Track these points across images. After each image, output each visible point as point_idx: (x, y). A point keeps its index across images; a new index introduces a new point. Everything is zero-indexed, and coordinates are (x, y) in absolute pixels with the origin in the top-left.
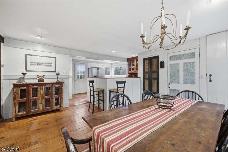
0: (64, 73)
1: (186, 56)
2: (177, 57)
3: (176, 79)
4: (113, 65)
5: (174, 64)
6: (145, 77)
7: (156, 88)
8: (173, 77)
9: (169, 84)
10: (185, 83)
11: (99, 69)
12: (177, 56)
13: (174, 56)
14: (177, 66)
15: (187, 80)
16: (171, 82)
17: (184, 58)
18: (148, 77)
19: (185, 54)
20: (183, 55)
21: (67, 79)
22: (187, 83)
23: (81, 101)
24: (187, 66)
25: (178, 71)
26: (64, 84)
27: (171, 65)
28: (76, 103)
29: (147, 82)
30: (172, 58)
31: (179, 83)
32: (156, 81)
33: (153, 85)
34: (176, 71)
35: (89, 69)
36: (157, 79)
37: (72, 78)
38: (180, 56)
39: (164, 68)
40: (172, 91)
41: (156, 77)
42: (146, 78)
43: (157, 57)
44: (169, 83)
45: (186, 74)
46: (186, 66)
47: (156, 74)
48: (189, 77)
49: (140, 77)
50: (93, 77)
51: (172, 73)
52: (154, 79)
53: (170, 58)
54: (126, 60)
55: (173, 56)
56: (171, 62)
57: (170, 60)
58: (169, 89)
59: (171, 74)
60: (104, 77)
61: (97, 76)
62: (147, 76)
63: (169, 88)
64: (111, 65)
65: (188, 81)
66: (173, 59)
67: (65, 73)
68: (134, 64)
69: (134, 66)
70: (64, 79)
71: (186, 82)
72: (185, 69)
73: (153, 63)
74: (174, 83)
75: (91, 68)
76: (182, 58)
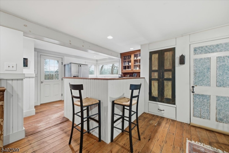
0: (11, 68)
1: (223, 47)
2: (206, 49)
3: (204, 81)
4: (98, 62)
5: (201, 59)
6: (153, 77)
7: (171, 92)
8: (199, 77)
9: (193, 87)
10: (220, 86)
11: (81, 66)
12: (206, 47)
13: (202, 47)
14: (206, 61)
15: (223, 81)
16: (196, 84)
17: (218, 50)
18: (157, 77)
19: (221, 44)
20: (218, 45)
21: (19, 82)
22: (223, 85)
23: (52, 118)
24: (224, 62)
25: (209, 69)
26: (5, 93)
27: (195, 60)
28: (42, 125)
29: (155, 84)
30: (198, 50)
31: (210, 85)
32: (170, 83)
33: (166, 89)
34: (204, 69)
35: (65, 65)
36: (173, 80)
37: (34, 79)
38: (212, 48)
39: (184, 65)
40: (198, 96)
41: (171, 77)
42: (153, 79)
43: (173, 50)
44: (192, 85)
45: (221, 73)
46: (221, 61)
47: (170, 73)
48: (227, 77)
49: (144, 78)
50: (73, 77)
51: (198, 72)
52: (168, 79)
53: (195, 50)
54: (119, 56)
55: (199, 47)
56: (195, 55)
57: (195, 54)
58: (192, 94)
59: (195, 74)
60: (88, 77)
61: (78, 76)
62: (156, 75)
63: (193, 92)
64: (96, 62)
65: (225, 83)
66: (200, 52)
67: (14, 68)
68: (131, 61)
69: (130, 64)
70: (10, 82)
71: (222, 83)
72: (220, 66)
73: (166, 58)
74: (201, 85)
75: (68, 64)
76: (215, 50)
